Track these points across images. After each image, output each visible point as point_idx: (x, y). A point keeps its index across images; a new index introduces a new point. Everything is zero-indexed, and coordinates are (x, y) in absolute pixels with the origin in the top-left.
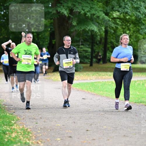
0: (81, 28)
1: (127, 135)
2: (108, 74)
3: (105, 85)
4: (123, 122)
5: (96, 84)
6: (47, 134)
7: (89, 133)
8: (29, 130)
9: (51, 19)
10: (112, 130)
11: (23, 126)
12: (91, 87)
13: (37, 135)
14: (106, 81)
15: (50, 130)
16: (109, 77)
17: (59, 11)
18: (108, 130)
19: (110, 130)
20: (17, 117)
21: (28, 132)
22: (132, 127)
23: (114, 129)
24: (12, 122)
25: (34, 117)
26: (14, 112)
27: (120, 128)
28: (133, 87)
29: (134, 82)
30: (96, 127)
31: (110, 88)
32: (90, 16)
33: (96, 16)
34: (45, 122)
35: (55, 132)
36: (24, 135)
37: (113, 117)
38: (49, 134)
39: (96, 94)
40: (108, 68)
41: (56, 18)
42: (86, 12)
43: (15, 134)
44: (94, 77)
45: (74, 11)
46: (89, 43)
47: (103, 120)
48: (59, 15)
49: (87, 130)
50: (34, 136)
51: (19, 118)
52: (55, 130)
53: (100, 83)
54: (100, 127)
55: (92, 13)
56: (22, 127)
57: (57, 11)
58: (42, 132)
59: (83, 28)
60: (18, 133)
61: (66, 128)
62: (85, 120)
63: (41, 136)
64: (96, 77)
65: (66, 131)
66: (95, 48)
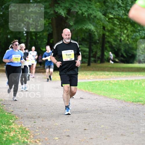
0: (78, 27)
1: (124, 134)
2: (106, 74)
3: (102, 84)
4: (121, 121)
5: (93, 83)
6: (45, 133)
7: (87, 132)
8: (27, 129)
9: (49, 19)
10: (110, 129)
11: (21, 125)
12: (88, 87)
13: (36, 134)
14: (104, 80)
15: (48, 129)
16: (107, 77)
17: (56, 11)
18: (106, 129)
19: (108, 129)
20: (16, 116)
21: (27, 131)
22: (130, 126)
23: (111, 128)
24: (11, 121)
25: (32, 116)
26: (13, 112)
27: (118, 127)
28: (131, 87)
29: (131, 82)
30: (94, 126)
31: (108, 87)
32: (87, 16)
33: (93, 16)
34: (43, 121)
35: (53, 131)
36: (22, 134)
37: (110, 117)
38: (47, 133)
39: (94, 93)
40: (106, 67)
41: (54, 18)
42: (84, 12)
43: (13, 133)
44: (91, 76)
45: (72, 11)
46: (86, 43)
47: (101, 119)
48: (57, 16)
49: (85, 129)
50: (33, 135)
51: (17, 117)
52: (53, 129)
53: (97, 82)
54: (97, 126)
55: (89, 13)
56: (20, 127)
57: (54, 11)
58: (40, 132)
59: (80, 27)
60: (16, 132)
61: (64, 127)
62: (83, 119)
63: (39, 135)
64: (94, 76)
65: (64, 130)
66: (92, 47)
